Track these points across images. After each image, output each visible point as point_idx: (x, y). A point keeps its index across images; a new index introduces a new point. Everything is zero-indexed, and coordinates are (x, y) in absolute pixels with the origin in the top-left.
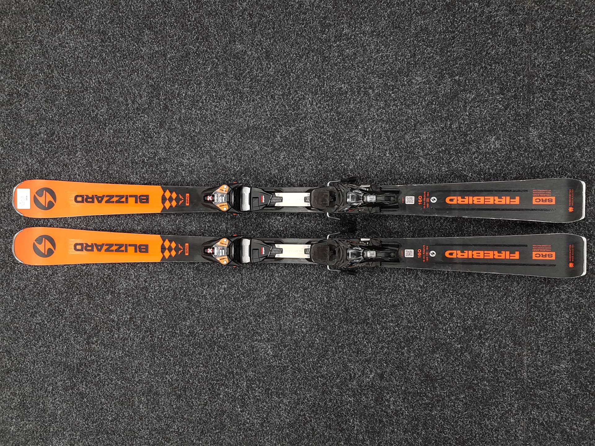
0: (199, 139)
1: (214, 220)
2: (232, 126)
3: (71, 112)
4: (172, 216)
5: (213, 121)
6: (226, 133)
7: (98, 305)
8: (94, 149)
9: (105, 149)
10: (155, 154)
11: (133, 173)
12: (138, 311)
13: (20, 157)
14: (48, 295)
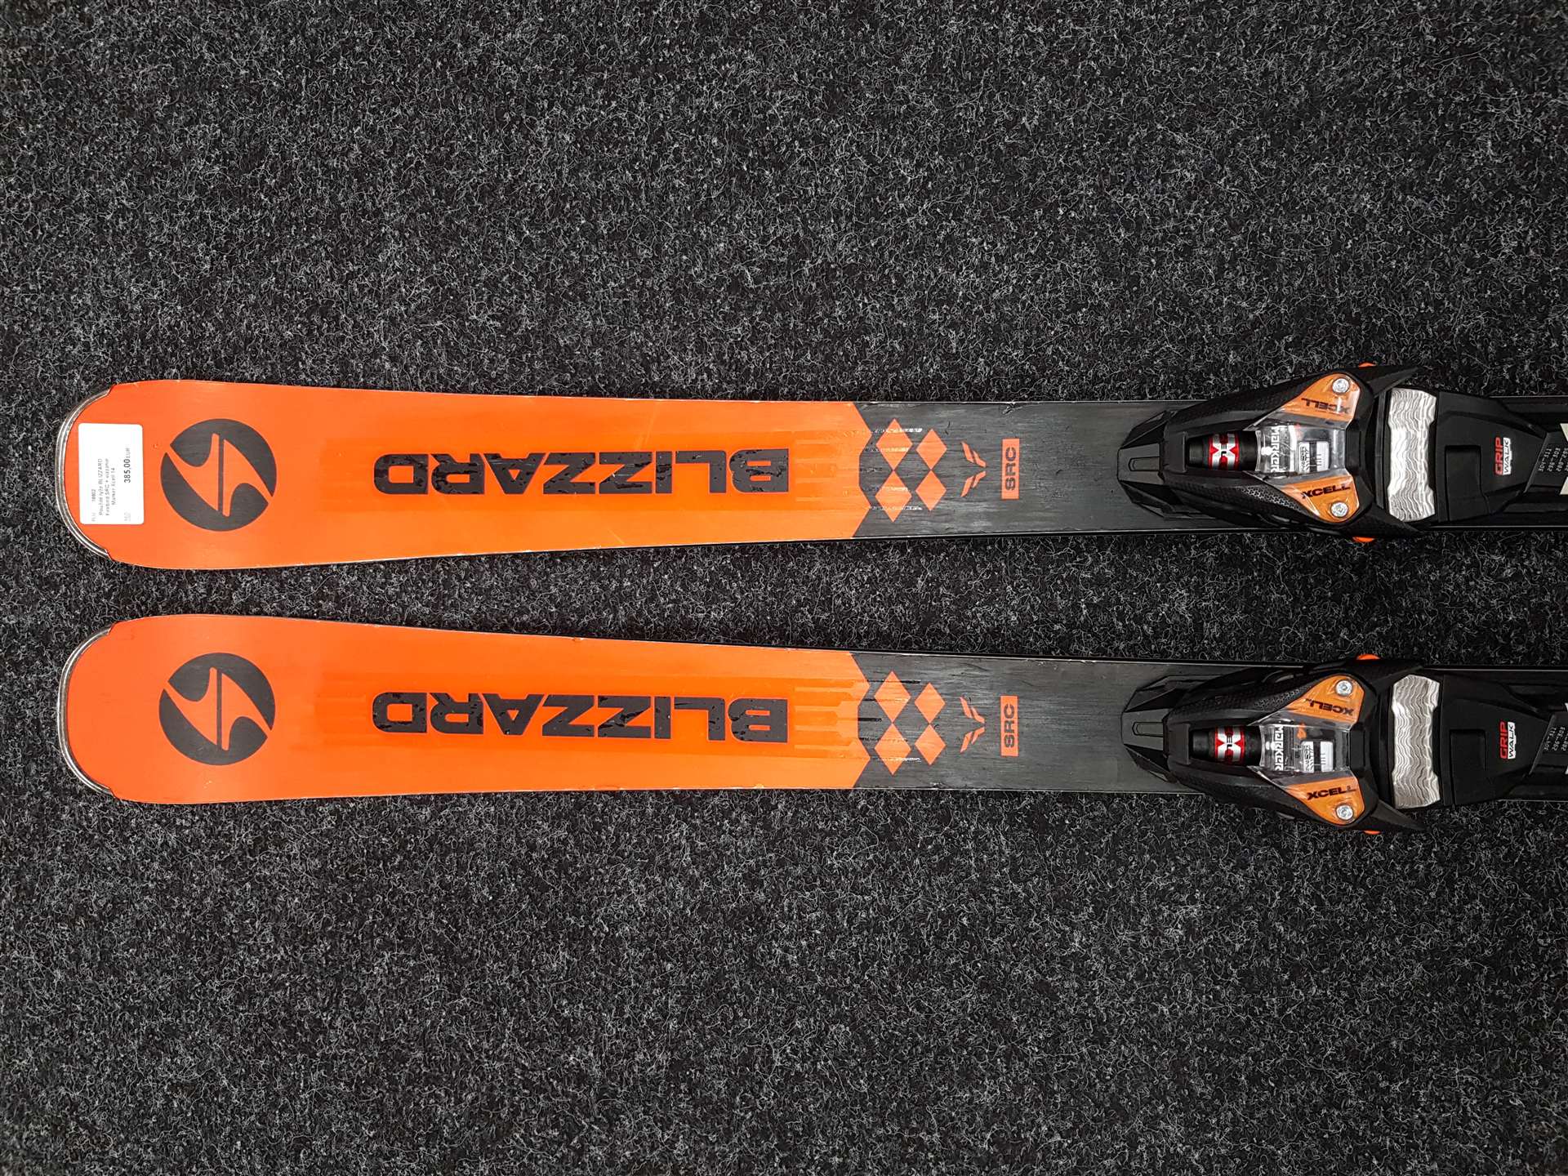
0: (1036, 166)
1: (1121, 573)
2: (1224, 92)
3: (347, 46)
4: (894, 558)
5: (1115, 72)
6: (1189, 128)
7: (496, 1001)
8: (474, 228)
9: (530, 224)
10: (801, 247)
11: (680, 344)
12: (718, 1031)
13: (82, 274)
14: (234, 946)
